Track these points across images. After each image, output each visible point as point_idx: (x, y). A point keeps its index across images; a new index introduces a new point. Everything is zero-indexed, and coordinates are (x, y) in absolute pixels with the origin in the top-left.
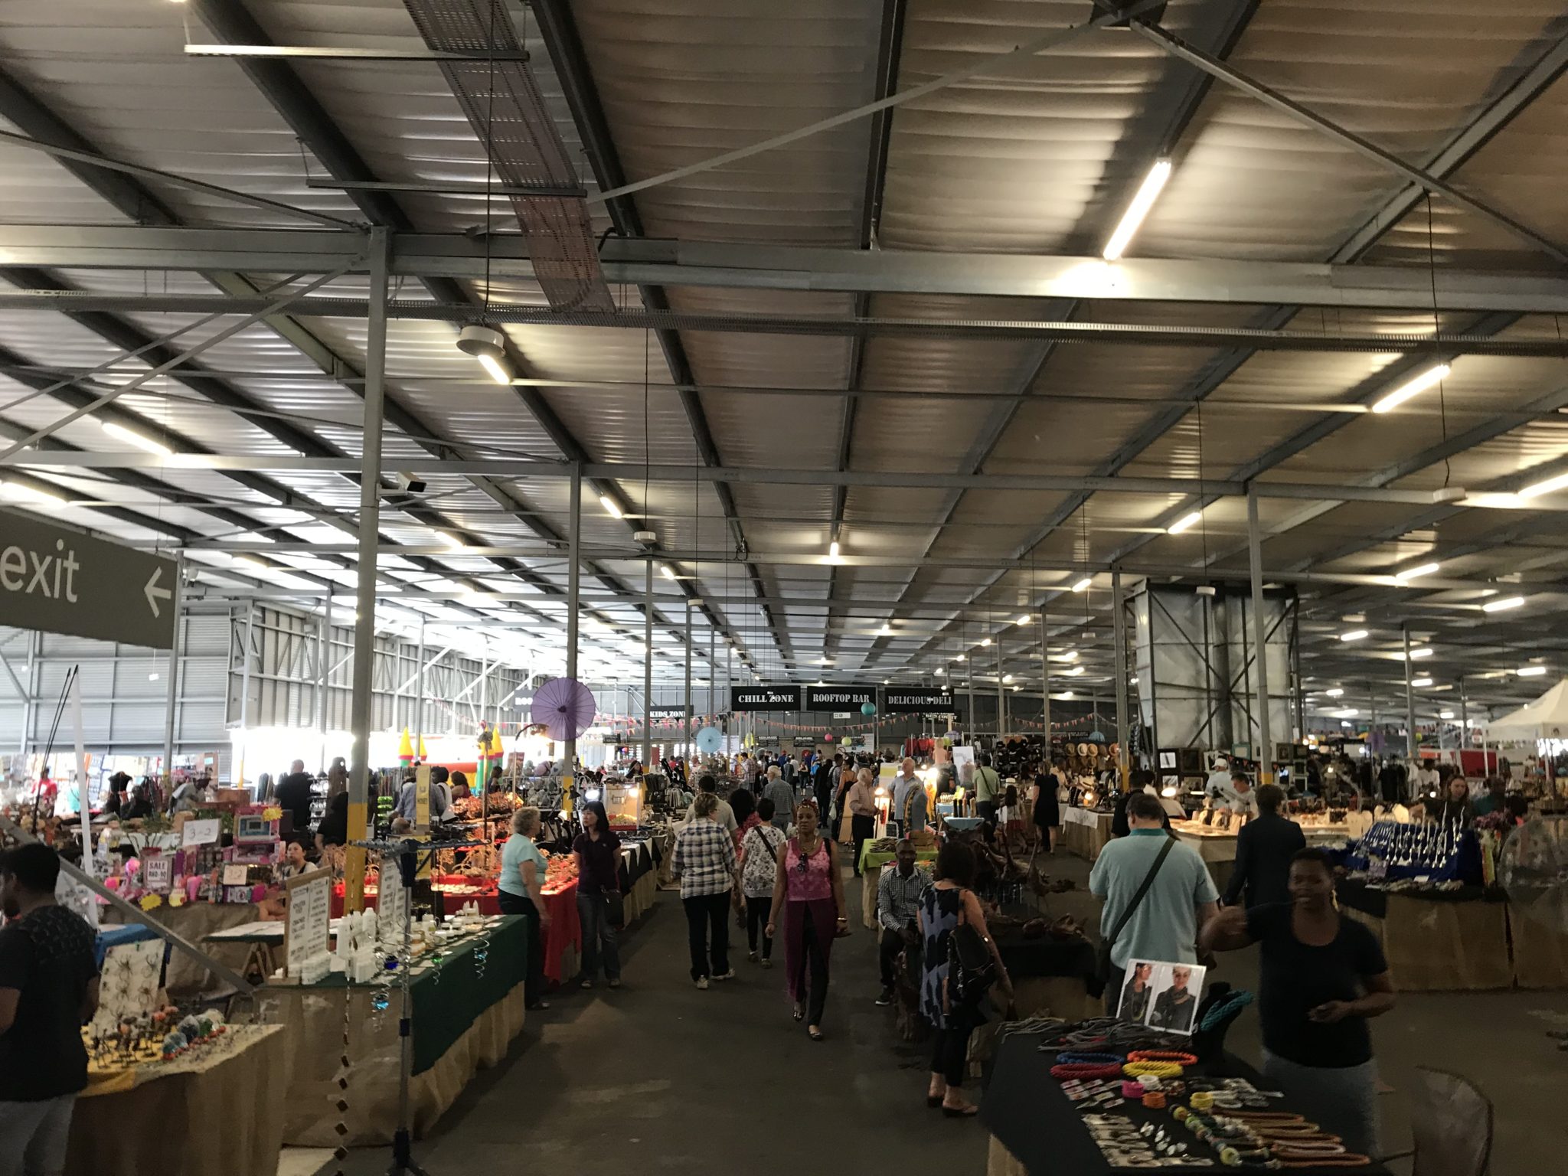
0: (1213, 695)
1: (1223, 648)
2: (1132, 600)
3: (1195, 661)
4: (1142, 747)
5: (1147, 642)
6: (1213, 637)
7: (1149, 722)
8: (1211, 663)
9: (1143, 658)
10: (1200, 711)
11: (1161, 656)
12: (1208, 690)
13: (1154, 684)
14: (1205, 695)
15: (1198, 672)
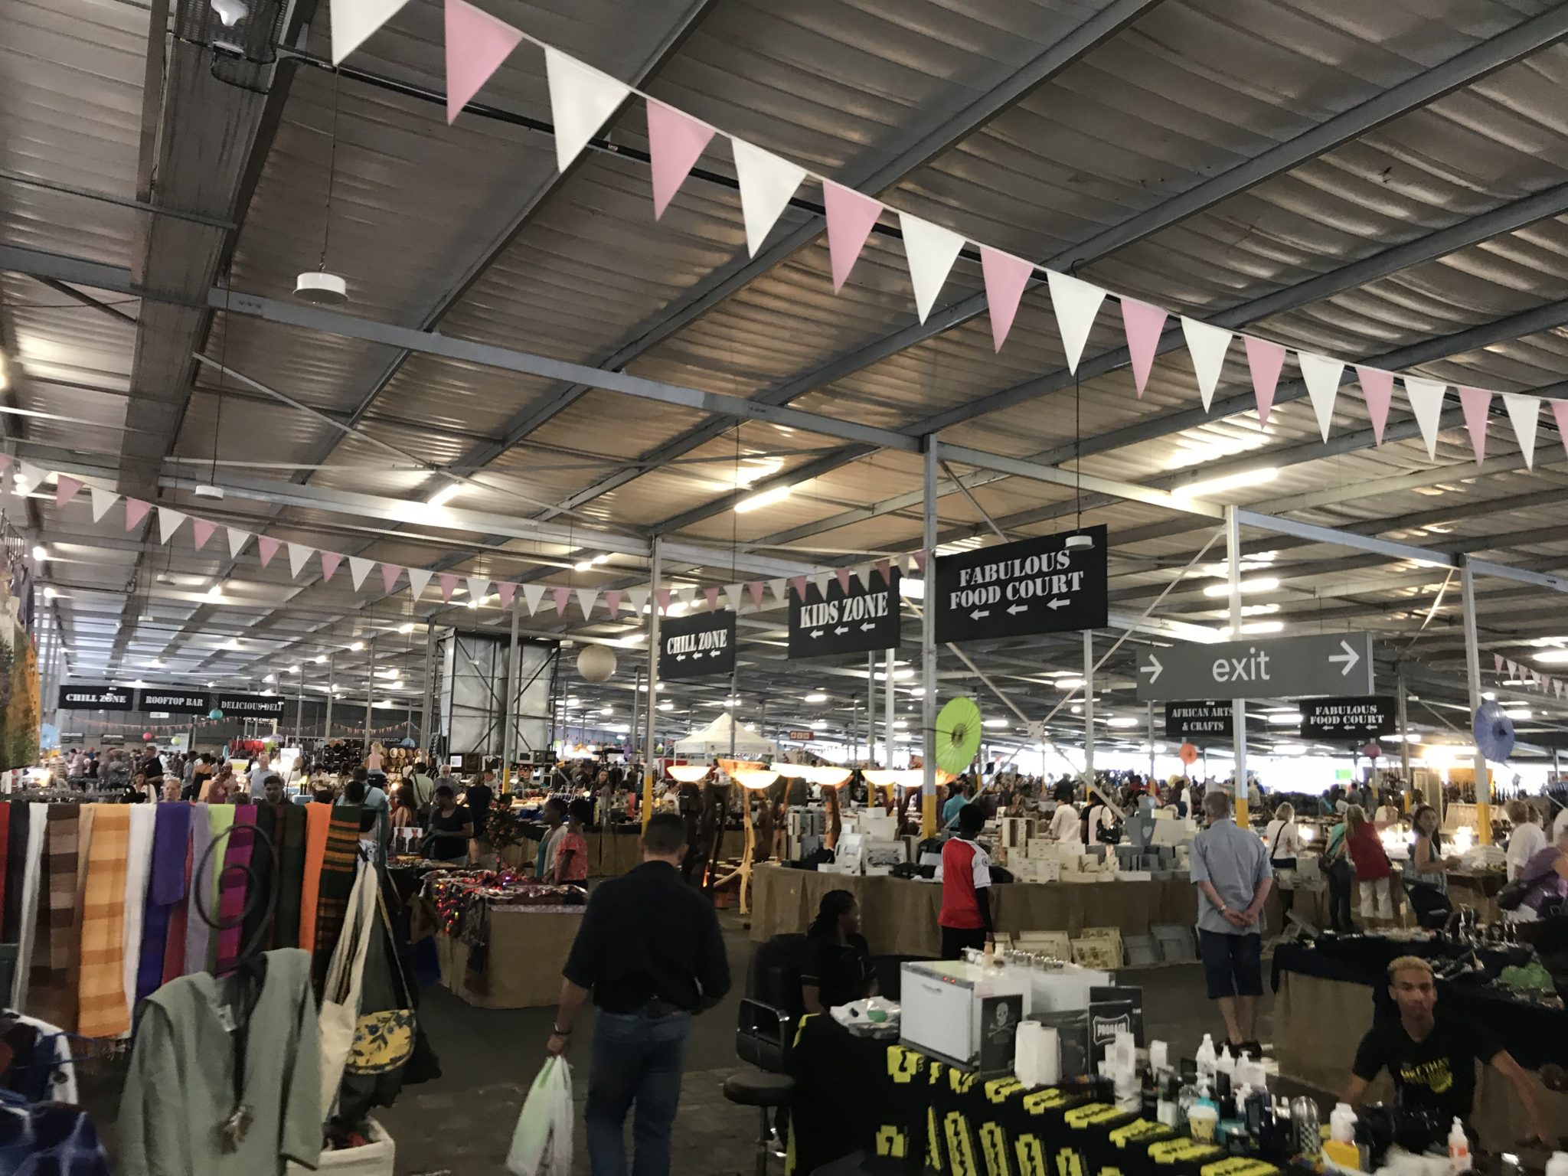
0: (493, 715)
1: (505, 680)
2: (444, 640)
3: (484, 689)
4: (439, 752)
5: (451, 673)
6: (499, 672)
7: (445, 733)
8: (495, 692)
9: (447, 684)
10: (483, 726)
11: (458, 684)
12: (491, 711)
13: (452, 705)
14: (488, 715)
15: (485, 697)
